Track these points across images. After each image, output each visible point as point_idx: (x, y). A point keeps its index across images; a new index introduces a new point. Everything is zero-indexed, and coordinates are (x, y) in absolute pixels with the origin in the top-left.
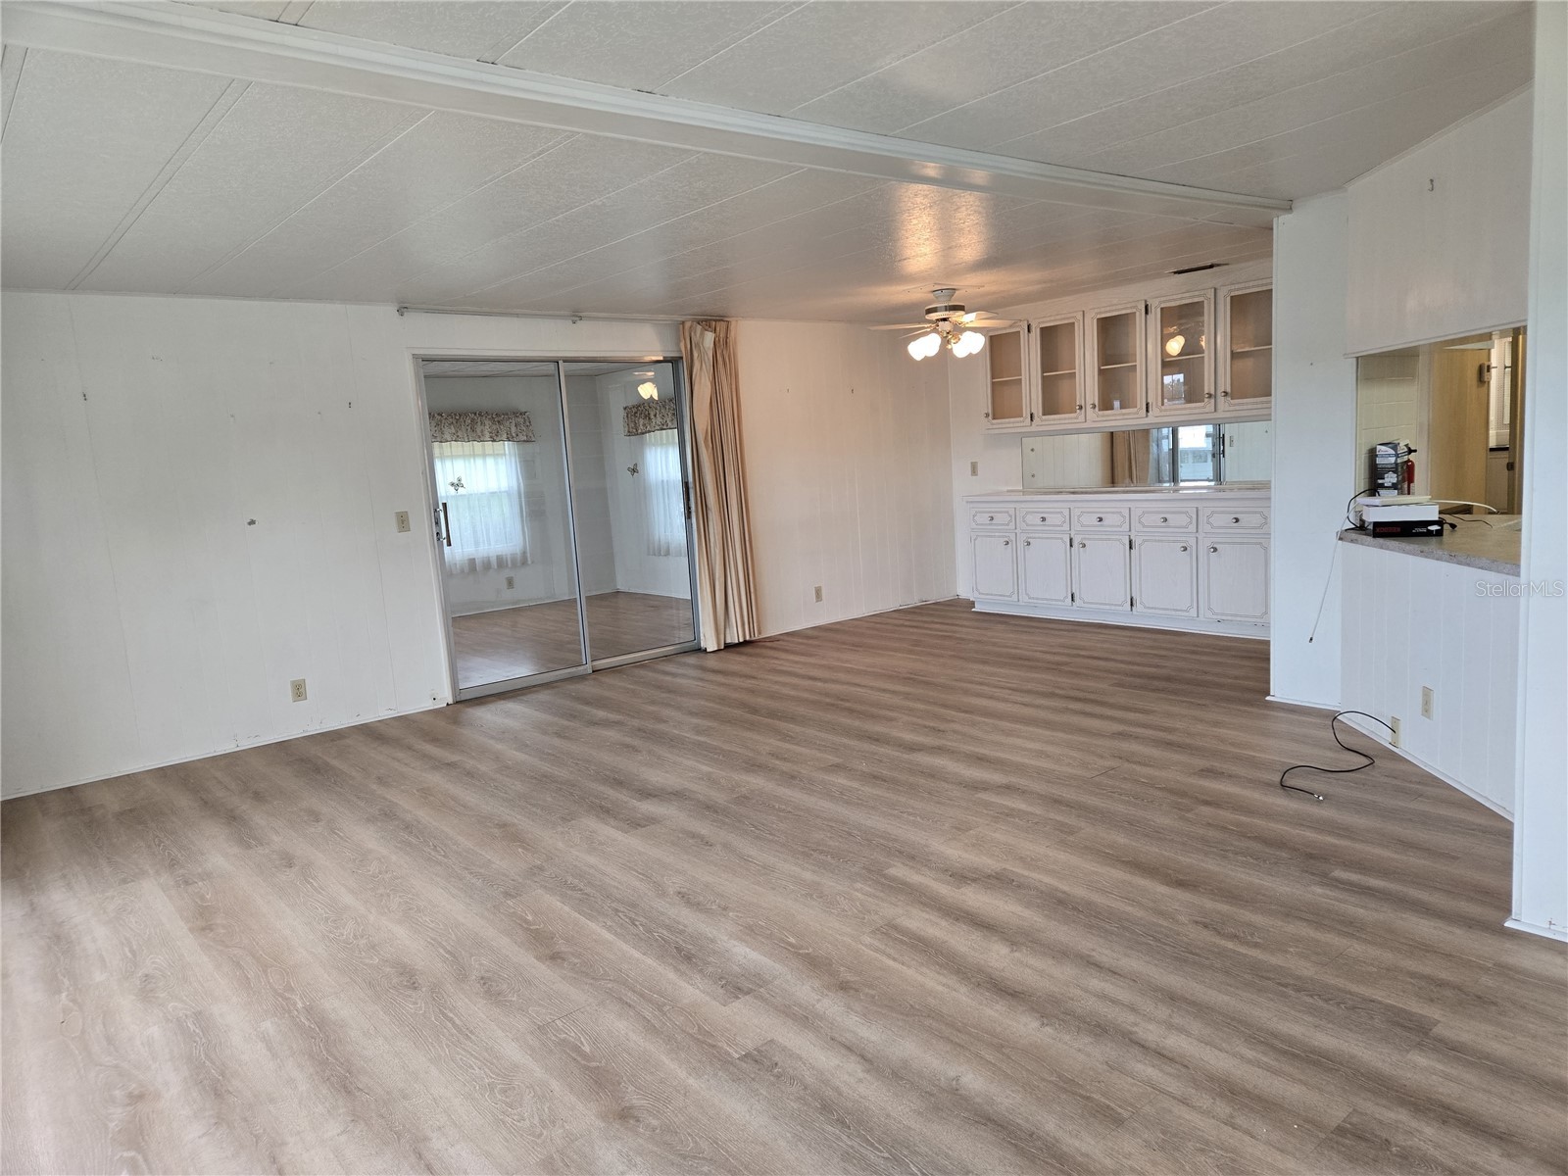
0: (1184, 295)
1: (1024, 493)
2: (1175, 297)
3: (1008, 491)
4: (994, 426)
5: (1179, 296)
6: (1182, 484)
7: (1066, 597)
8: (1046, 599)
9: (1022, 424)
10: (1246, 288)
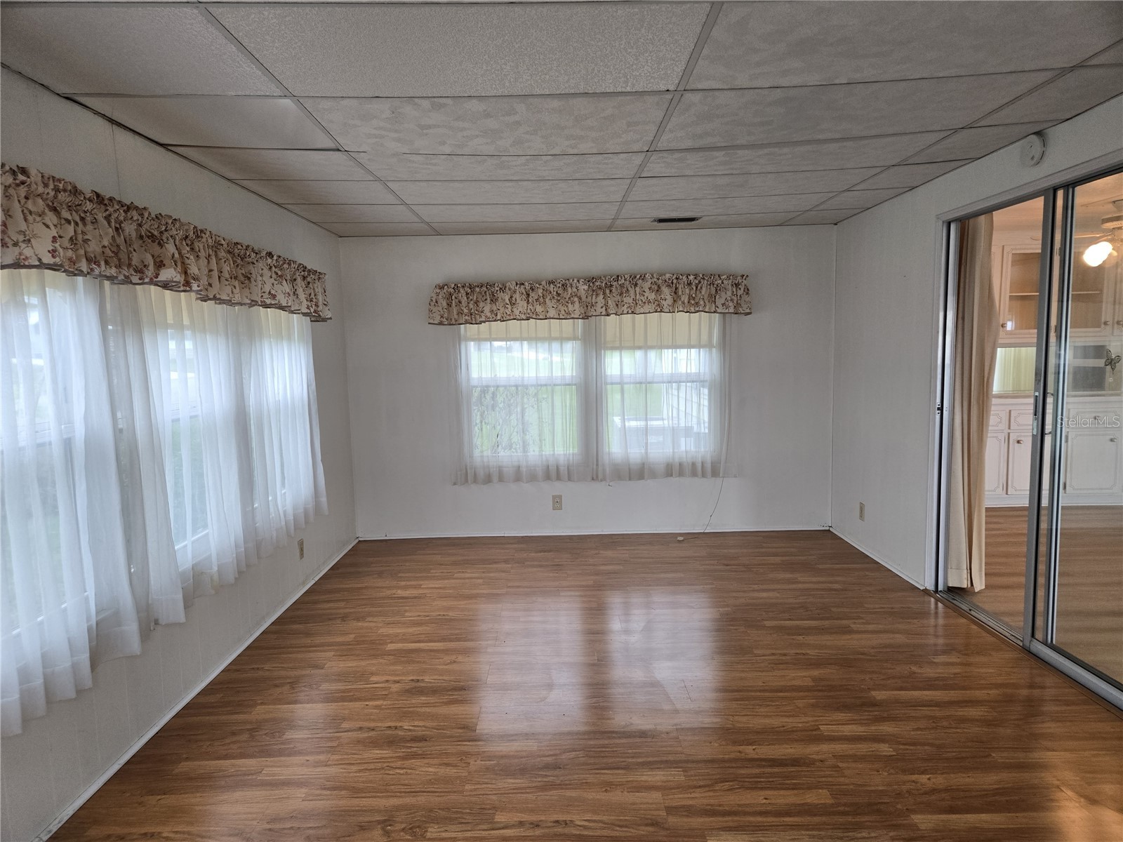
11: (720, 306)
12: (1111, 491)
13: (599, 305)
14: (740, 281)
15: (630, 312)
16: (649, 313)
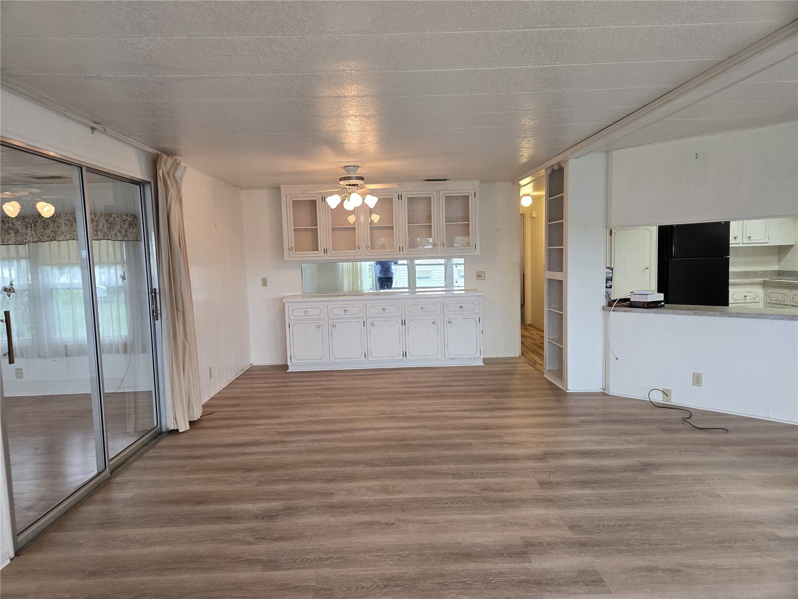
0: (421, 192)
1: (303, 296)
2: (415, 193)
3: (290, 296)
4: (297, 256)
5: (418, 193)
6: (417, 290)
7: (362, 355)
8: (348, 358)
9: (318, 255)
10: (452, 193)
11: (114, 236)
12: (436, 357)
13: (29, 235)
14: (126, 219)
15: (49, 240)
16: (63, 240)
